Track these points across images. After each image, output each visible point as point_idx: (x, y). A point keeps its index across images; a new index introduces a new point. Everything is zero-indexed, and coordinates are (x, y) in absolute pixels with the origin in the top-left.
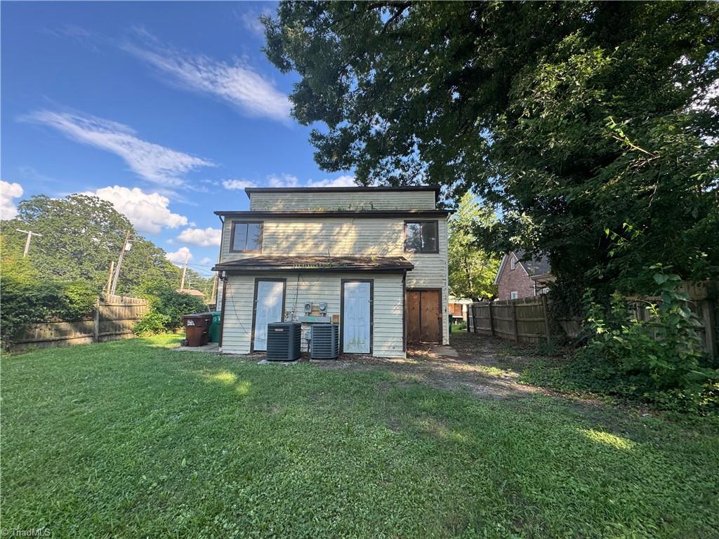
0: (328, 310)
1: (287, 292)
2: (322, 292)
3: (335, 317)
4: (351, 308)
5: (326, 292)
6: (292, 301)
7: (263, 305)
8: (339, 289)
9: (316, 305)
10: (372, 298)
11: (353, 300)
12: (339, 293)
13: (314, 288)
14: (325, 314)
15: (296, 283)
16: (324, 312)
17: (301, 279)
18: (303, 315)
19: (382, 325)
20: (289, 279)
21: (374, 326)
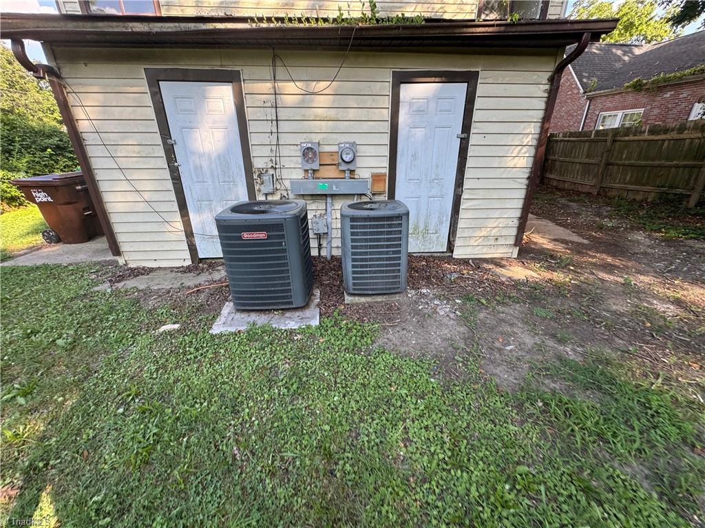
0: (360, 162)
1: (250, 113)
2: (341, 114)
3: (376, 178)
4: (415, 156)
5: (352, 114)
6: (265, 139)
7: (193, 153)
8: (387, 102)
9: (327, 149)
10: (466, 128)
11: (419, 133)
12: (386, 114)
13: (321, 101)
14: (352, 172)
15: (269, 85)
16: (351, 167)
17: (280, 71)
18: (298, 175)
19: (481, 194)
20: (246, 72)
21: (464, 196)
